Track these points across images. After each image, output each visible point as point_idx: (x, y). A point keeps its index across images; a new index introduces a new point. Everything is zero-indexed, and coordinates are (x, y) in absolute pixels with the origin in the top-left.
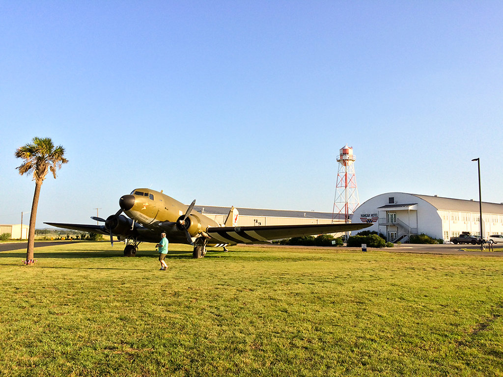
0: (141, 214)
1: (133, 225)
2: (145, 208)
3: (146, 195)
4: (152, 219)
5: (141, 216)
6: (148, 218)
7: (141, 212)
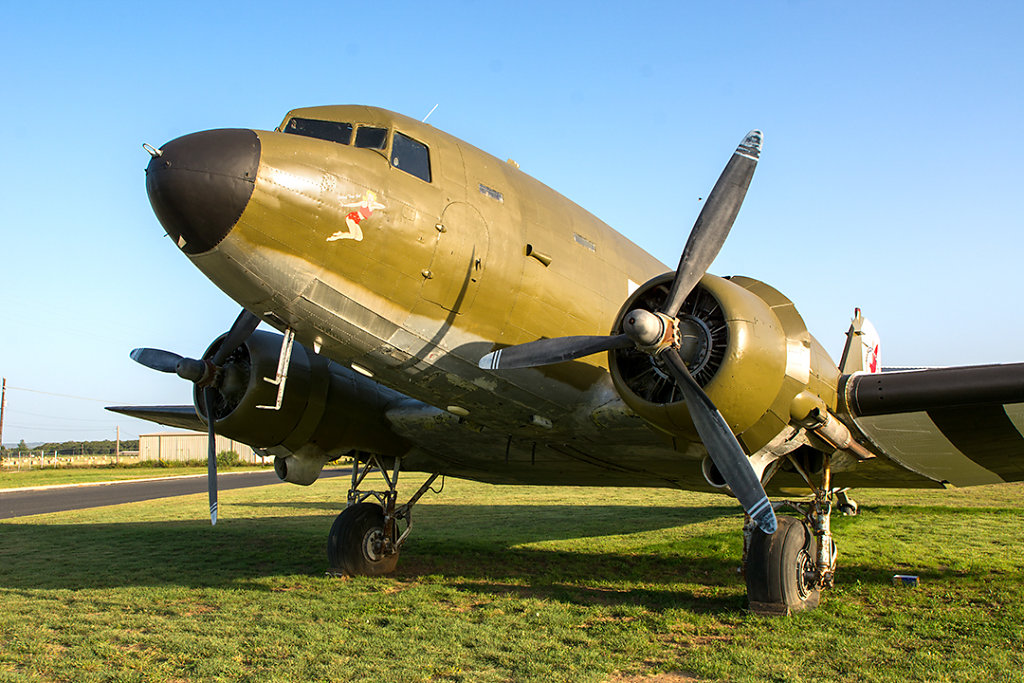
0: (333, 281)
1: (283, 368)
2: (355, 233)
3: (372, 138)
4: (428, 327)
5: (336, 299)
6: (390, 313)
7: (329, 267)
